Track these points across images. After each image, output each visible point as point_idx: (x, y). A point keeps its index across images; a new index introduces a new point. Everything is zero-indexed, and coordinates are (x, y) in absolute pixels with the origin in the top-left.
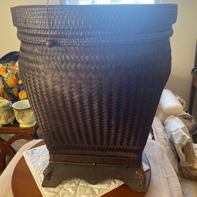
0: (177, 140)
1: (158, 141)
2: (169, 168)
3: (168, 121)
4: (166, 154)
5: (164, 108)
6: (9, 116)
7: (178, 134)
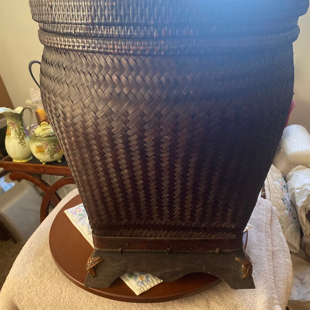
0: (300, 201)
1: (270, 200)
2: (279, 239)
3: (293, 173)
4: (278, 219)
5: (288, 153)
6: (56, 150)
7: (303, 193)
